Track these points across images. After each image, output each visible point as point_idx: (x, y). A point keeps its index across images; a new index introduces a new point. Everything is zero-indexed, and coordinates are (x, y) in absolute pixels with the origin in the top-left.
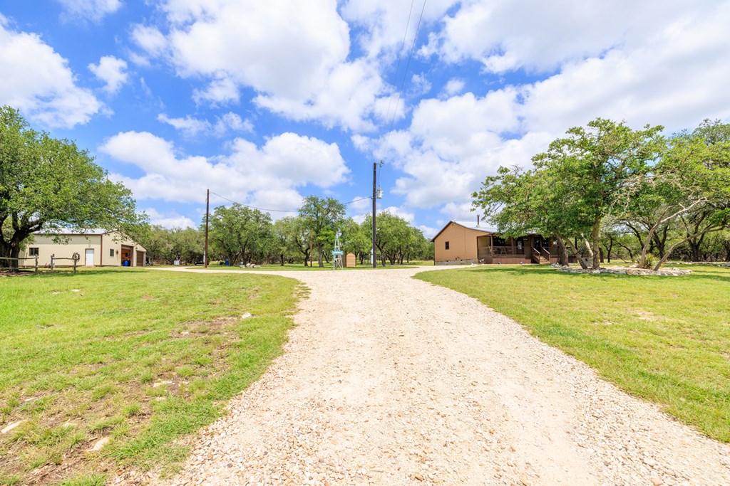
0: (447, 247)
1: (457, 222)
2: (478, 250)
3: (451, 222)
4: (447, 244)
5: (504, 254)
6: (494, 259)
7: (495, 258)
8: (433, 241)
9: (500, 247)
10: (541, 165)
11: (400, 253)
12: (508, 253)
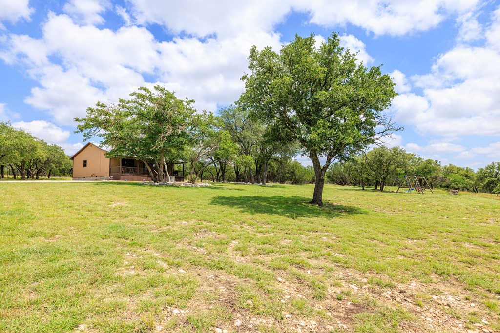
0: (85, 165)
1: (94, 144)
2: (110, 169)
3: (89, 144)
4: (85, 162)
5: (132, 173)
6: (122, 177)
7: (123, 175)
8: (73, 158)
9: (129, 167)
10: (123, 107)
11: (37, 168)
12: (136, 173)
